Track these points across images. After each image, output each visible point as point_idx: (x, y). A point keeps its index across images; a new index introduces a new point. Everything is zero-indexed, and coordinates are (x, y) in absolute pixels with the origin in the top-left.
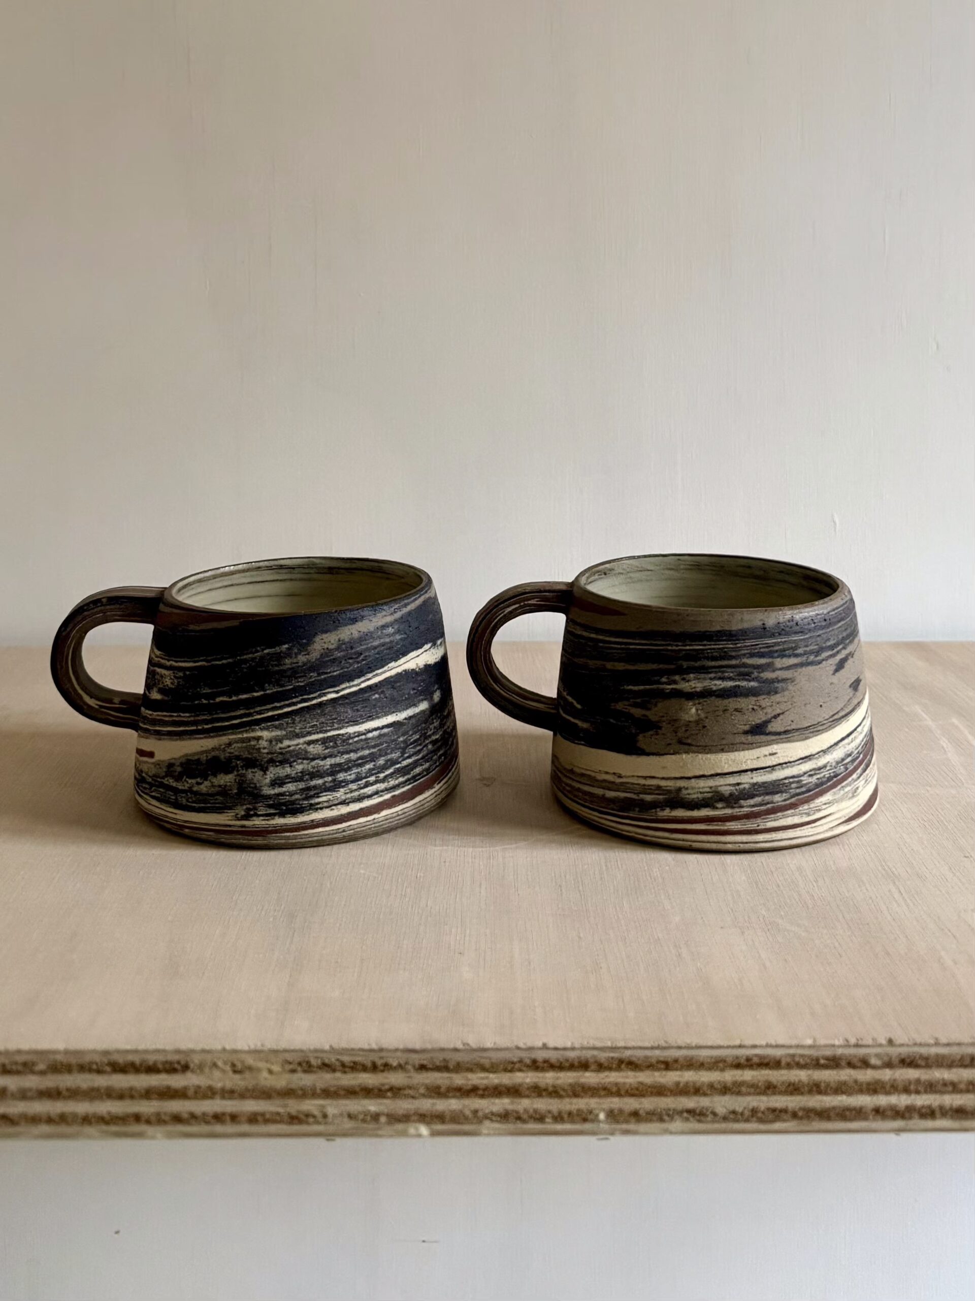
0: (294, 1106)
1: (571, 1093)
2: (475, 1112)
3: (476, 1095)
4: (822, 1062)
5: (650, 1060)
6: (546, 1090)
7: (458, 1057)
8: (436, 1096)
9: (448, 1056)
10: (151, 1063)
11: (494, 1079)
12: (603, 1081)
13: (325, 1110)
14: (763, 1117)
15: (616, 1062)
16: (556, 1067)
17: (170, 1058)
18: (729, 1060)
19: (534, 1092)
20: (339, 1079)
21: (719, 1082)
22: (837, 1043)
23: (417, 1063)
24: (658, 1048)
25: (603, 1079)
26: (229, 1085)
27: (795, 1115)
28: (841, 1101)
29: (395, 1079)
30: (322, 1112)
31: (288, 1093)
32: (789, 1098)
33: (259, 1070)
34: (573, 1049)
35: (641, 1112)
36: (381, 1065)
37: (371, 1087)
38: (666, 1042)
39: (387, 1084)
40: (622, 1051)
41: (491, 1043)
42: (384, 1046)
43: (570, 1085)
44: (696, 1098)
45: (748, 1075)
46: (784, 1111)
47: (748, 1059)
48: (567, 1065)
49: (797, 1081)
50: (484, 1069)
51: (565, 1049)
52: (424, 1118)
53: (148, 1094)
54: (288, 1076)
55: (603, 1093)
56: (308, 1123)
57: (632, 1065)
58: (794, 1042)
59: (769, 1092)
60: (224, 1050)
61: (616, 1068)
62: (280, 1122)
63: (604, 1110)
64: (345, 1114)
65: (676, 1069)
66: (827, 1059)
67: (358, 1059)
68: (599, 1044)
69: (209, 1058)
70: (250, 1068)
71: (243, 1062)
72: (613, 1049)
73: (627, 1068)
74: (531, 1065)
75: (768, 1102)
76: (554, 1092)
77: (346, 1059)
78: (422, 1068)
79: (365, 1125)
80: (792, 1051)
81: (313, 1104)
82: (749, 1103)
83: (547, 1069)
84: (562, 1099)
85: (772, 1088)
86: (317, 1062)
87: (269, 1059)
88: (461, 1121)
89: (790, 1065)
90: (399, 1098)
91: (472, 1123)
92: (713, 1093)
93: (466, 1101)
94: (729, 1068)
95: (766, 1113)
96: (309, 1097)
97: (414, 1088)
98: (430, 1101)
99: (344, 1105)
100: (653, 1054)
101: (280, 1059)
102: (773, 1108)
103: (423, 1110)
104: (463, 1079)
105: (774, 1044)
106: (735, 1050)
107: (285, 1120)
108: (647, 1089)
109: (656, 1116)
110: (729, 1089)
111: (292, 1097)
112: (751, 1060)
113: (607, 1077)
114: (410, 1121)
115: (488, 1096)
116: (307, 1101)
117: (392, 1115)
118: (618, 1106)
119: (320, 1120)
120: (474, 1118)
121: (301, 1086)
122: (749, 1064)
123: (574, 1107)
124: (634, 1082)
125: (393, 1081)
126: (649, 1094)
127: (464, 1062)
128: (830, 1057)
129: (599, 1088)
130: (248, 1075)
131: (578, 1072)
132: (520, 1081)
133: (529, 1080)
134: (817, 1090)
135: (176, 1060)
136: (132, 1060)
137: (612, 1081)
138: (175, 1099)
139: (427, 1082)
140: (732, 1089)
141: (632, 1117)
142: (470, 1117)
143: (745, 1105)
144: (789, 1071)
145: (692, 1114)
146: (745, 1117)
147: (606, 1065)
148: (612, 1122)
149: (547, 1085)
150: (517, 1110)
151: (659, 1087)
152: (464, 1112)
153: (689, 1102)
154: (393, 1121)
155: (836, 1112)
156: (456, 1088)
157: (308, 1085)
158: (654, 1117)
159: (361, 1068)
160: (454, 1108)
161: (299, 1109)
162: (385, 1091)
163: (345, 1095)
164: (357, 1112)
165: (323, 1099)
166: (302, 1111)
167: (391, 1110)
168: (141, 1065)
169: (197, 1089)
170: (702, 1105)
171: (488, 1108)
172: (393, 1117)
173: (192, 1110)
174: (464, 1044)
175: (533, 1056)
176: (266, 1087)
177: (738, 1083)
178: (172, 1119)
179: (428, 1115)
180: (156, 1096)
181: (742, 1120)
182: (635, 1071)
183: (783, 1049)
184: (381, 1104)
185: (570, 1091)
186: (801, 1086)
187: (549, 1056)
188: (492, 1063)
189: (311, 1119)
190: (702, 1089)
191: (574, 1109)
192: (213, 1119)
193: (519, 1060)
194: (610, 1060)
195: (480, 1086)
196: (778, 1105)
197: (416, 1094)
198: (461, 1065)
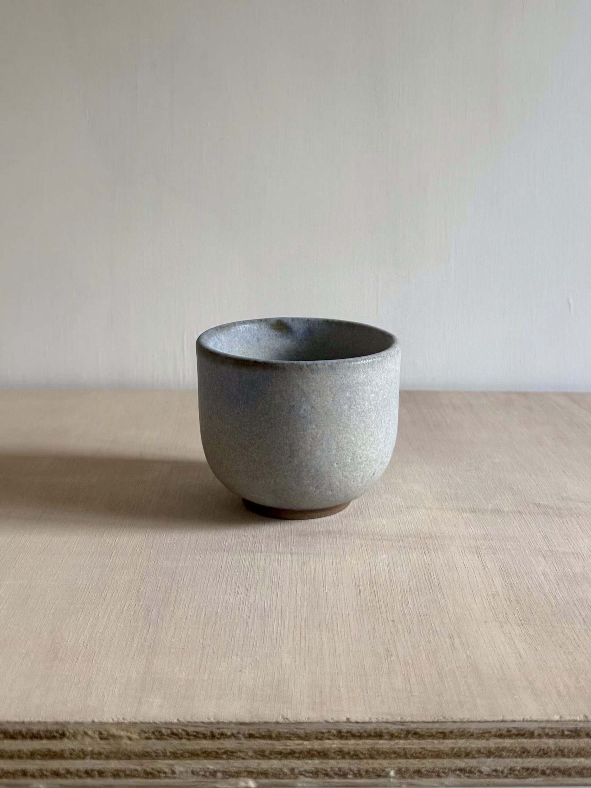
0: (148, 765)
1: (368, 756)
2: (292, 770)
3: (294, 757)
4: (566, 733)
5: (431, 731)
6: (348, 753)
7: (280, 729)
8: (261, 758)
9: (271, 728)
10: (35, 732)
11: (307, 745)
12: (393, 747)
13: (173, 769)
14: (519, 774)
15: (405, 733)
16: (357, 736)
17: (50, 728)
18: (493, 731)
19: (339, 755)
20: (185, 744)
21: (485, 748)
22: (578, 718)
23: (246, 732)
24: (438, 722)
25: (394, 745)
26: (97, 750)
27: (543, 773)
28: (581, 762)
29: (229, 744)
30: (171, 769)
31: (145, 755)
32: (539, 760)
33: (121, 737)
34: (370, 723)
35: (423, 770)
36: (219, 734)
37: (209, 750)
38: (444, 718)
39: (222, 749)
40: (409, 724)
41: (305, 719)
42: (221, 720)
43: (368, 750)
44: (466, 760)
45: (507, 743)
46: (535, 770)
47: (509, 731)
48: (365, 735)
49: (546, 748)
50: (299, 737)
51: (364, 723)
52: (250, 774)
53: (32, 755)
54: (144, 742)
55: (393, 756)
56: (160, 777)
57: (417, 735)
58: (545, 718)
59: (523, 755)
60: (93, 722)
61: (404, 737)
62: (139, 776)
63: (394, 768)
64: (189, 771)
65: (452, 739)
66: (571, 731)
67: (198, 729)
68: (390, 719)
69: (81, 729)
70: (114, 736)
71: (108, 732)
72: (402, 723)
73: (413, 737)
74: (336, 735)
75: (523, 763)
76: (355, 755)
77: (190, 729)
78: (251, 736)
79: (205, 780)
80: (543, 725)
81: (165, 764)
82: (508, 764)
83: (349, 738)
84: (361, 760)
85: (526, 752)
86: (167, 732)
87: (129, 729)
88: (281, 777)
89: (541, 736)
90: (232, 759)
91: (290, 778)
92: (480, 756)
93: (285, 762)
94: (493, 738)
95: (521, 771)
96: (161, 758)
97: (244, 752)
98: (257, 761)
99: (188, 764)
100: (434, 727)
101: (137, 729)
102: (526, 767)
103: (250, 768)
104: (282, 745)
105: (529, 719)
106: (499, 723)
107: (142, 776)
108: (429, 753)
109: (435, 774)
110: (493, 754)
111: (147, 758)
112: (511, 731)
113: (397, 744)
114: (241, 777)
115: (303, 758)
116: (159, 761)
117: (227, 772)
118: (404, 766)
119: (170, 775)
120: (292, 774)
121: (154, 749)
122: (508, 735)
123: (370, 766)
124: (418, 748)
125: (228, 746)
126: (430, 757)
127: (284, 732)
128: (573, 729)
129: (391, 753)
130: (112, 741)
131: (374, 740)
132: (328, 746)
133: (335, 746)
134: (561, 754)
135: (55, 729)
136: (20, 729)
137: (401, 747)
138: (55, 759)
139: (255, 747)
140: (495, 753)
141: (416, 774)
142: (288, 774)
143: (505, 765)
144: (540, 740)
145: (463, 772)
146: (505, 774)
147: (396, 735)
148: (400, 778)
149: (349, 750)
150: (325, 768)
151: (438, 752)
152: (283, 770)
153: (461, 763)
154: (227, 777)
155: (577, 770)
156: (278, 751)
157: (160, 749)
158: (433, 774)
159: (202, 736)
160: (276, 767)
161: (153, 767)
162: (219, 754)
163: (189, 757)
164: (198, 770)
165: (171, 759)
166: (156, 769)
167: (226, 769)
168: (27, 733)
169: (72, 751)
170: (471, 765)
171: (302, 767)
172: (227, 774)
173: (68, 767)
174: (284, 719)
175: (339, 728)
176: (126, 750)
177: (500, 749)
178: (52, 774)
179: (255, 772)
180: (39, 757)
181: (502, 776)
182: (419, 740)
183: (536, 723)
184: (217, 763)
185: (367, 754)
186: (550, 751)
187: (351, 728)
188: (307, 733)
189: (163, 775)
190: (472, 754)
191: (370, 768)
192: (85, 774)
193: (327, 731)
194: (399, 731)
195: (296, 750)
196: (531, 765)
197: (246, 756)
198: (282, 735)
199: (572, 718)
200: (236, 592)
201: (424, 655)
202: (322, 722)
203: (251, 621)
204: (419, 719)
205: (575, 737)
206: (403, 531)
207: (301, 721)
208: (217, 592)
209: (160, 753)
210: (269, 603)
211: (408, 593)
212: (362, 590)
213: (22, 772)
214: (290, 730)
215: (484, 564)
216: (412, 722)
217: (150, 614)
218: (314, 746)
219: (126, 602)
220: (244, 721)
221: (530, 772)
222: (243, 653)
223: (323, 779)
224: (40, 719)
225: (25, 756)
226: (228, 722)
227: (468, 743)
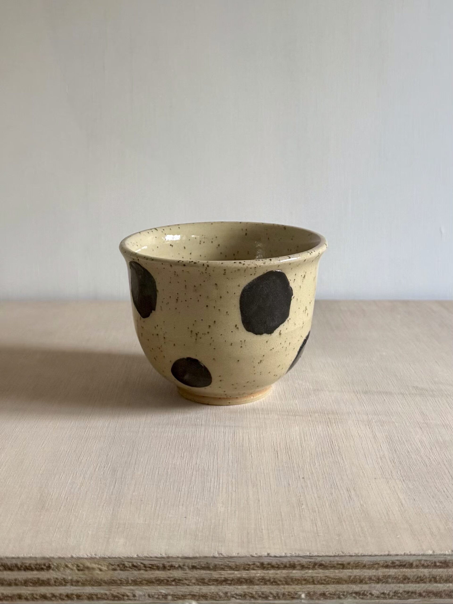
0: (115, 590)
1: (284, 583)
2: (226, 593)
3: (227, 583)
4: (438, 564)
5: (333, 563)
6: (269, 580)
7: (216, 562)
8: (202, 584)
9: (209, 561)
10: (27, 565)
11: (237, 574)
12: (304, 576)
13: (134, 593)
14: (401, 597)
15: (312, 565)
16: (275, 567)
17: (39, 562)
18: (381, 563)
19: (261, 582)
20: (143, 574)
21: (375, 576)
22: (447, 553)
23: (190, 565)
24: (338, 556)
25: (304, 574)
26: (75, 578)
27: (420, 595)
28: (449, 587)
29: (177, 574)
31: (112, 582)
32: (417, 585)
33: (93, 569)
34: (286, 557)
35: (327, 593)
36: (169, 566)
37: (162, 579)
38: (343, 553)
39: (172, 577)
40: (317, 558)
41: (236, 554)
42: (170, 555)
43: (284, 578)
44: (360, 585)
45: (392, 572)
46: (414, 593)
47: (393, 563)
48: (282, 566)
49: (422, 576)
50: (231, 568)
51: (281, 557)
52: (194, 597)
53: (26, 583)
54: (111, 572)
55: (304, 582)
56: (124, 600)
57: (322, 566)
58: (421, 553)
59: (404, 581)
60: (72, 557)
61: (312, 568)
62: (108, 599)
63: (304, 592)
64: (147, 595)
65: (349, 569)
66: (441, 562)
67: (152, 563)
68: (301, 555)
69: (63, 563)
70: (88, 568)
71: (84, 565)
72: (310, 557)
73: (319, 568)
74: (260, 566)
75: (405, 587)
76: (274, 582)
77: (146, 563)
78: (194, 567)
79: (159, 601)
80: (419, 558)
81: (128, 589)
82: (393, 588)
83: (270, 569)
84: (279, 586)
85: (407, 579)
86: (129, 565)
87: (100, 563)
88: (217, 599)
89: (418, 566)
90: (179, 585)
91: (224, 600)
92: (371, 582)
93: (221, 587)
94: (381, 568)
95: (403, 594)
96: (125, 585)
97: (188, 580)
98: (198, 587)
99: (146, 589)
100: (335, 560)
101: (106, 563)
102: (407, 591)
103: (194, 592)
104: (218, 574)
105: (409, 554)
106: (385, 557)
107: (110, 598)
108: (331, 580)
109: (336, 596)
110: (381, 580)
111: (114, 585)
112: (395, 563)
113: (307, 573)
114: (186, 599)
115: (234, 585)
116: (124, 587)
117: (175, 595)
118: (313, 590)
119: (132, 598)
120: (225, 597)
121: (119, 578)
122: (393, 565)
123: (286, 590)
124: (323, 576)
125: (176, 575)
126: (332, 583)
127: (219, 564)
128: (443, 561)
129: (302, 580)
130: (86, 572)
131: (289, 570)
132: (254, 575)
133: (259, 575)
134: (434, 580)
135: (43, 563)
136: (16, 563)
137: (309, 575)
138: (43, 586)
139: (197, 576)
140: (383, 580)
141: (321, 596)
142: (223, 596)
143: (390, 589)
144: (417, 569)
145: (358, 595)
146: (390, 596)
147: (306, 566)
148: (308, 600)
149: (270, 578)
150: (251, 592)
151: (338, 579)
152: (219, 593)
153: (356, 588)
154: (176, 599)
155: (446, 594)
156: (214, 579)
157: (124, 578)
158: (334, 596)
159: (156, 568)
160: (213, 591)
161: (119, 592)
162: (170, 581)
163: (147, 584)
164: (153, 594)
165: (133, 586)
166: (121, 593)
167: (175, 593)
168: (21, 566)
169: (56, 580)
170: (364, 589)
171: (234, 591)
172: (176, 597)
173: (53, 592)
174: (219, 554)
175: (262, 561)
176: (98, 579)
177: (387, 576)
178: (41, 597)
179: (197, 595)
180: (31, 584)
181: (388, 598)
182: (324, 570)
183: (414, 557)
184: (168, 589)
185: (284, 581)
186: (425, 578)
187: (271, 561)
188: (236, 565)
189: (126, 598)
190: (364, 580)
191: (286, 592)
192: (66, 597)
193: (253, 563)
194: (309, 563)
195: (229, 578)
196: (411, 589)
197: (190, 583)
198: (218, 566)
199: (442, 553)
200: (182, 456)
201: (328, 504)
202: (248, 557)
203: (193, 478)
204: (323, 554)
205: (444, 567)
206: (311, 408)
207: (232, 556)
208: (168, 458)
209: (124, 581)
210: (207, 465)
211: (315, 456)
212: (279, 454)
213: (18, 596)
214: (224, 563)
215: (374, 434)
216: (318, 556)
217: (116, 474)
218: (242, 575)
219: (97, 464)
220: (188, 556)
221: (410, 594)
222: (188, 503)
223: (250, 600)
224: (31, 555)
225: (20, 584)
226: (176, 557)
227: (361, 573)
